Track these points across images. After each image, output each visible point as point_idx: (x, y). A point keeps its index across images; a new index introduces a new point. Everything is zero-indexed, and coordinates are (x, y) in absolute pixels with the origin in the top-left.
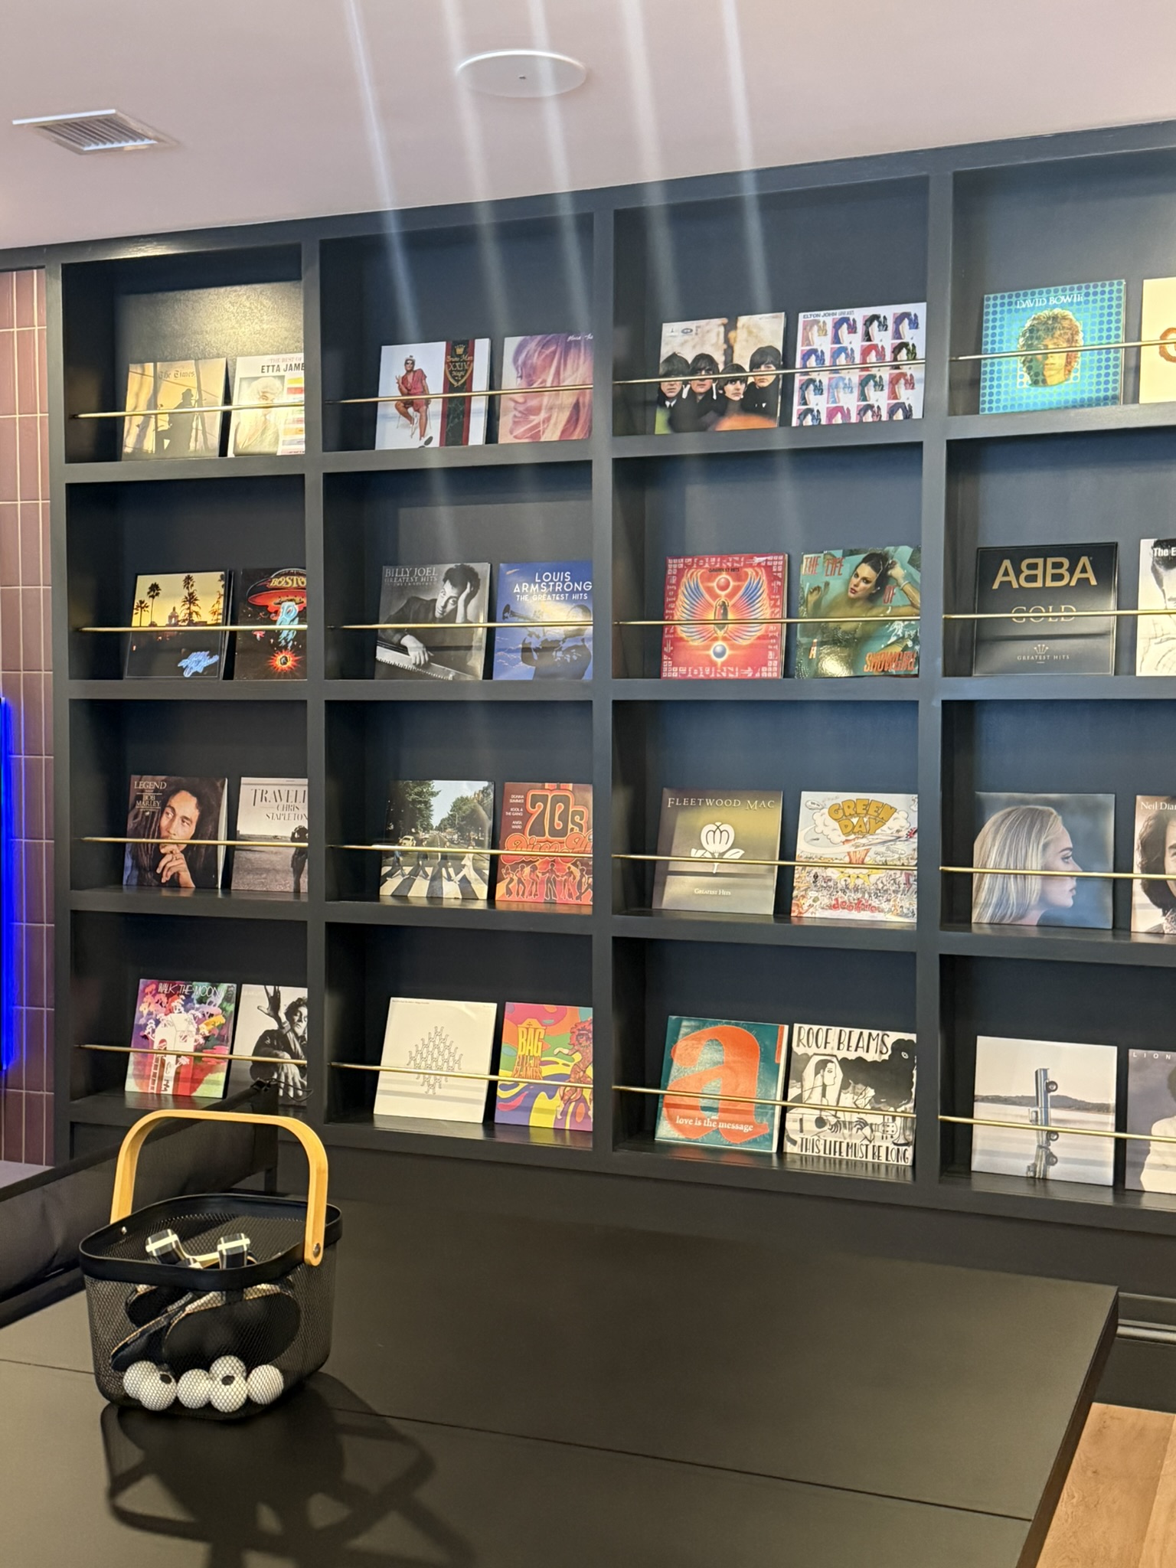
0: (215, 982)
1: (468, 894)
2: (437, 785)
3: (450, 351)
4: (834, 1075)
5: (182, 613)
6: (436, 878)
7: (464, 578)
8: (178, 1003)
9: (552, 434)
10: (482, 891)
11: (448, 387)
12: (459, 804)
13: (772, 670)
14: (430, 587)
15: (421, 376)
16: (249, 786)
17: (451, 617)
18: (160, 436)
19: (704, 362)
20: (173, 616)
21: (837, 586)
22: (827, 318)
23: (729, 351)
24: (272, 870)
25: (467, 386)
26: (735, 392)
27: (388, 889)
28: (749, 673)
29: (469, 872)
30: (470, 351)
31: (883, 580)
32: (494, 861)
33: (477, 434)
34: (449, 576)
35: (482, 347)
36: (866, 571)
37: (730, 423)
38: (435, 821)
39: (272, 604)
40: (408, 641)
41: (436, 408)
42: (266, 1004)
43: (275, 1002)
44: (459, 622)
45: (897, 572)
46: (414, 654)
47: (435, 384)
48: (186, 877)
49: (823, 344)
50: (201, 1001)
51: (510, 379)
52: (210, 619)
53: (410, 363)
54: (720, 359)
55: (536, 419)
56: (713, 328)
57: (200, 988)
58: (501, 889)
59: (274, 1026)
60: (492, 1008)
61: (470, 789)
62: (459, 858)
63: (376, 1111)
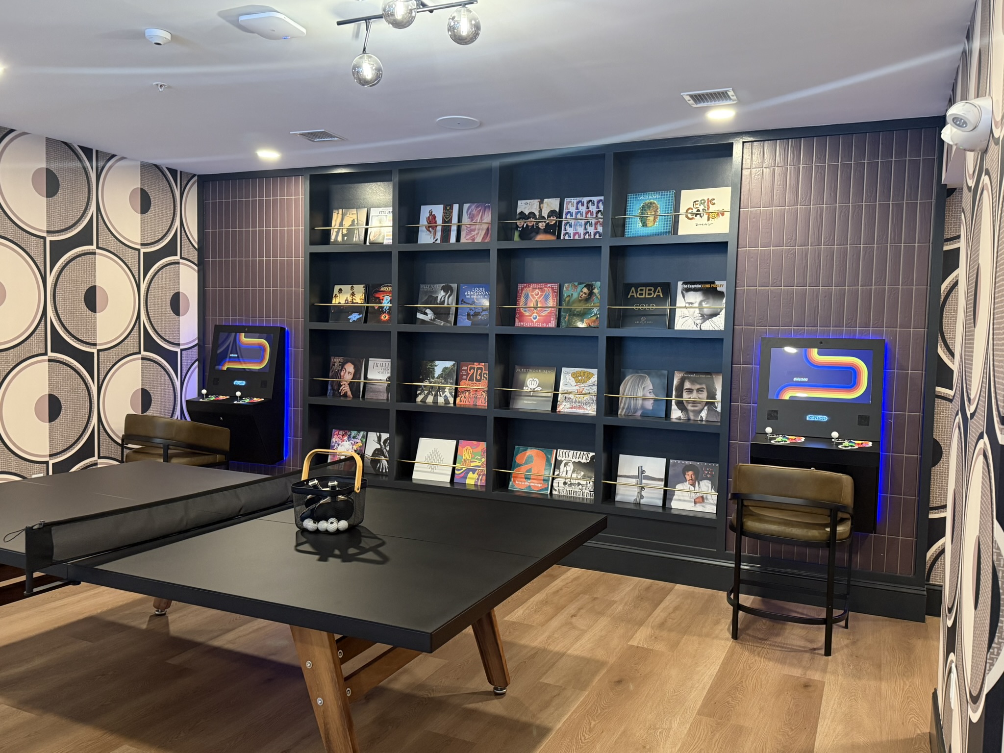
0: (359, 431)
1: (447, 401)
2: (437, 362)
3: (445, 208)
4: (571, 467)
5: (350, 299)
6: (436, 395)
7: (447, 289)
8: (346, 438)
9: (479, 239)
10: (451, 400)
11: (444, 221)
12: (445, 369)
13: (553, 324)
14: (436, 292)
15: (434, 217)
16: (372, 361)
17: (443, 303)
18: (343, 236)
19: (532, 214)
20: (347, 300)
21: (575, 295)
22: (574, 200)
23: (540, 211)
24: (379, 392)
25: (450, 221)
26: (542, 226)
27: (419, 399)
28: (545, 325)
29: (447, 393)
30: (452, 208)
31: (591, 294)
32: (456, 389)
33: (453, 239)
34: (443, 289)
35: (456, 207)
36: (585, 290)
37: (540, 237)
38: (436, 375)
39: (381, 297)
40: (428, 311)
41: (439, 228)
42: (376, 439)
43: (379, 438)
44: (446, 305)
45: (596, 291)
46: (430, 316)
47: (439, 220)
48: (349, 393)
49: (573, 209)
50: (354, 437)
51: (466, 219)
52: (359, 302)
53: (431, 212)
54: (537, 214)
55: (473, 233)
56: (536, 202)
57: (354, 433)
58: (458, 400)
59: (379, 447)
60: (454, 442)
61: (449, 364)
62: (444, 388)
63: (413, 477)
